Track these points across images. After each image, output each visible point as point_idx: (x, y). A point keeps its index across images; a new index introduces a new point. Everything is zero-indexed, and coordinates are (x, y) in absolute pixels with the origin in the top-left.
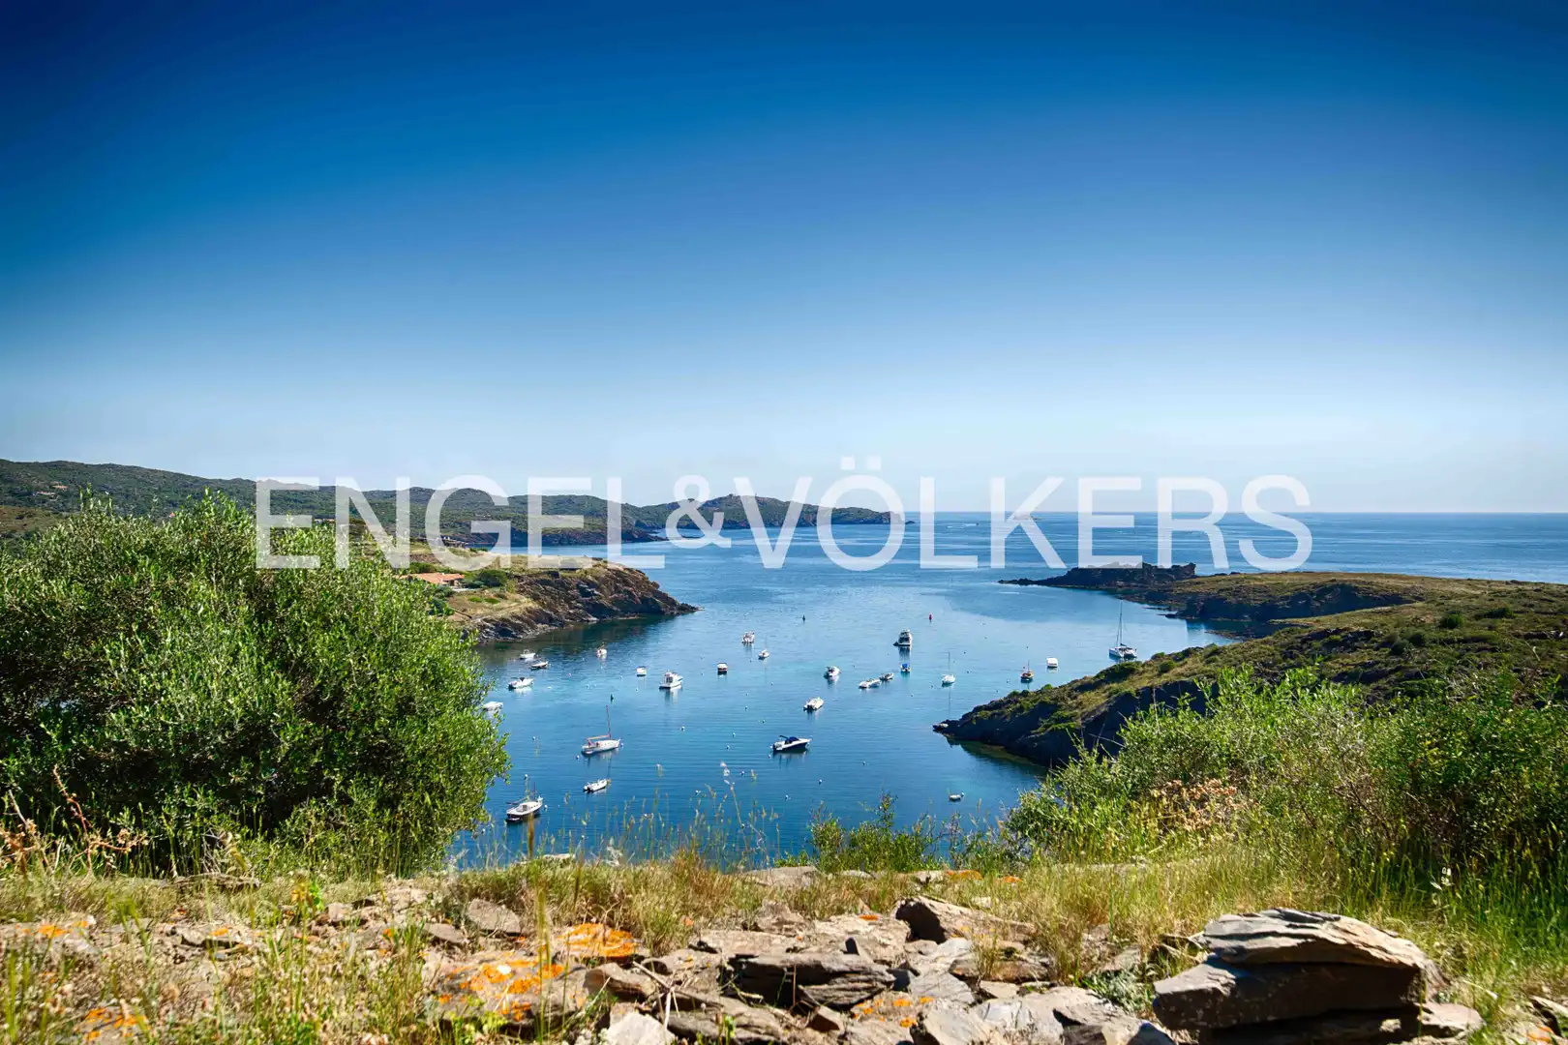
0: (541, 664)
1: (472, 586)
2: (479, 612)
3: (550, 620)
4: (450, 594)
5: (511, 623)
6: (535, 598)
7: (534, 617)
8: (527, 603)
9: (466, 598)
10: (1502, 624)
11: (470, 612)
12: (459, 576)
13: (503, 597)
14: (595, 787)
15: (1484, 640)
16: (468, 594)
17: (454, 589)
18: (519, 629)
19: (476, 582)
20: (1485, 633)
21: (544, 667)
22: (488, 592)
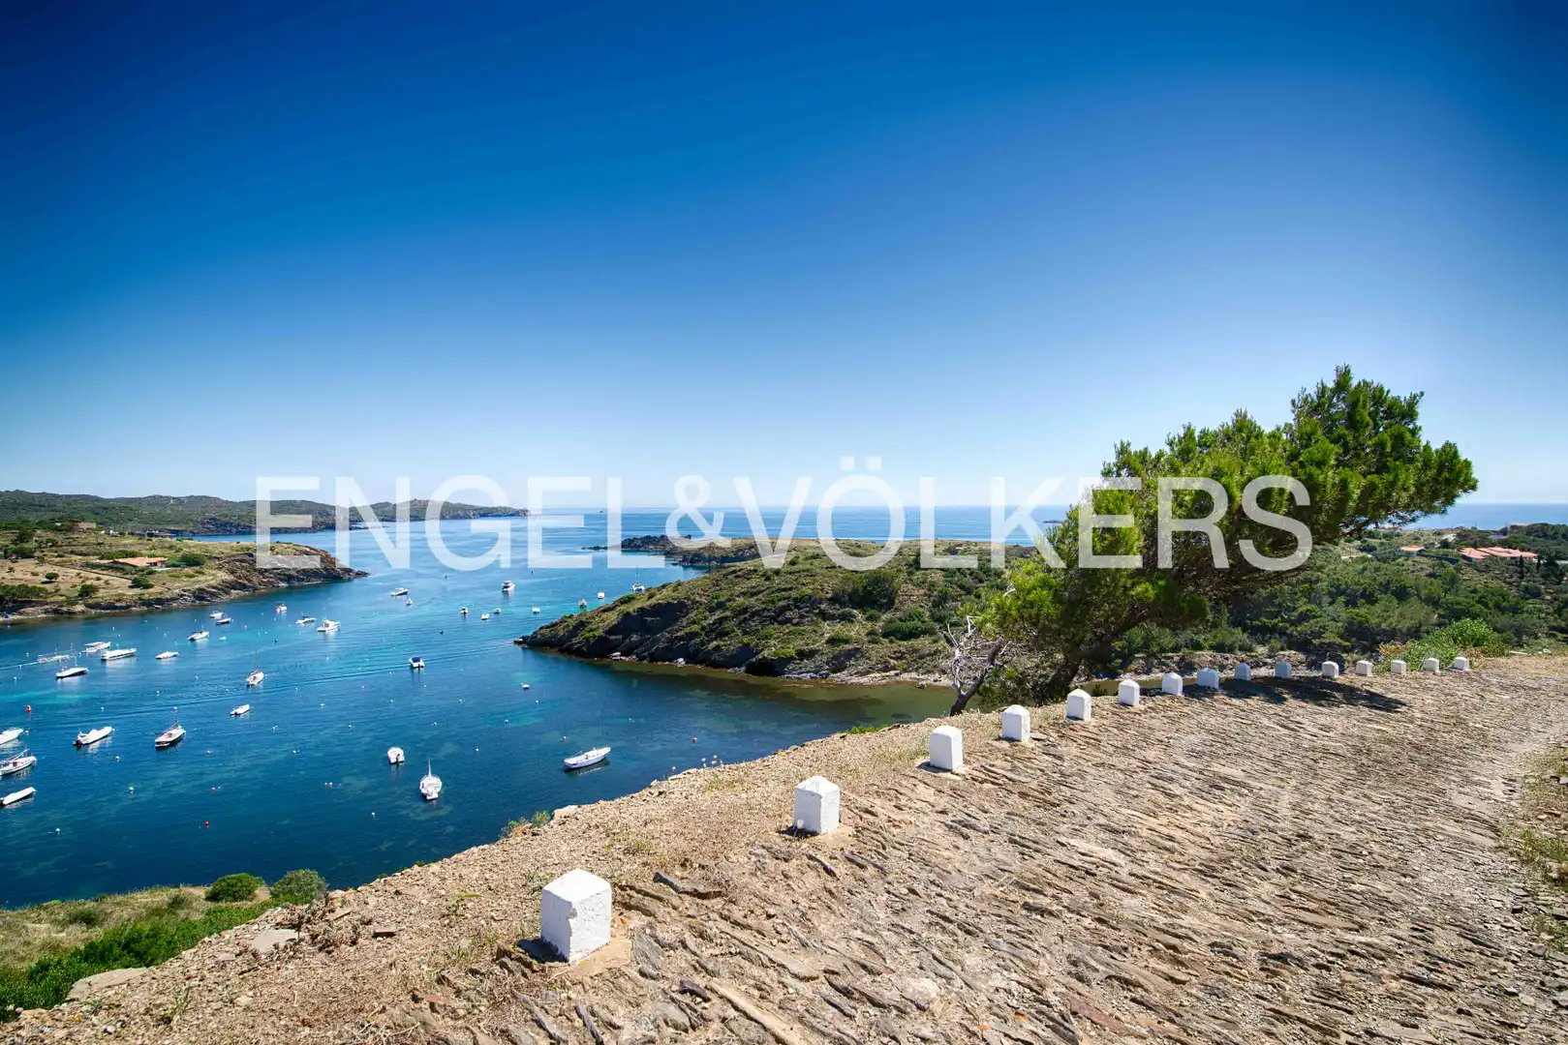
0: (225, 620)
1: (174, 566)
2: (177, 584)
3: (243, 587)
4: (152, 573)
5: (207, 592)
6: (233, 572)
7: (227, 587)
8: (223, 576)
9: (166, 575)
10: (816, 562)
11: (168, 585)
12: (163, 559)
13: (203, 573)
14: (240, 710)
15: (808, 570)
16: (167, 572)
17: (154, 568)
18: (213, 595)
19: (178, 563)
20: (809, 566)
21: (227, 622)
22: (188, 570)
